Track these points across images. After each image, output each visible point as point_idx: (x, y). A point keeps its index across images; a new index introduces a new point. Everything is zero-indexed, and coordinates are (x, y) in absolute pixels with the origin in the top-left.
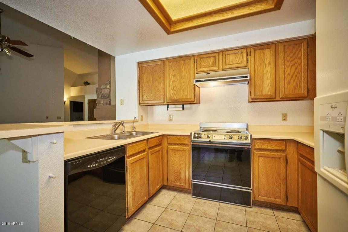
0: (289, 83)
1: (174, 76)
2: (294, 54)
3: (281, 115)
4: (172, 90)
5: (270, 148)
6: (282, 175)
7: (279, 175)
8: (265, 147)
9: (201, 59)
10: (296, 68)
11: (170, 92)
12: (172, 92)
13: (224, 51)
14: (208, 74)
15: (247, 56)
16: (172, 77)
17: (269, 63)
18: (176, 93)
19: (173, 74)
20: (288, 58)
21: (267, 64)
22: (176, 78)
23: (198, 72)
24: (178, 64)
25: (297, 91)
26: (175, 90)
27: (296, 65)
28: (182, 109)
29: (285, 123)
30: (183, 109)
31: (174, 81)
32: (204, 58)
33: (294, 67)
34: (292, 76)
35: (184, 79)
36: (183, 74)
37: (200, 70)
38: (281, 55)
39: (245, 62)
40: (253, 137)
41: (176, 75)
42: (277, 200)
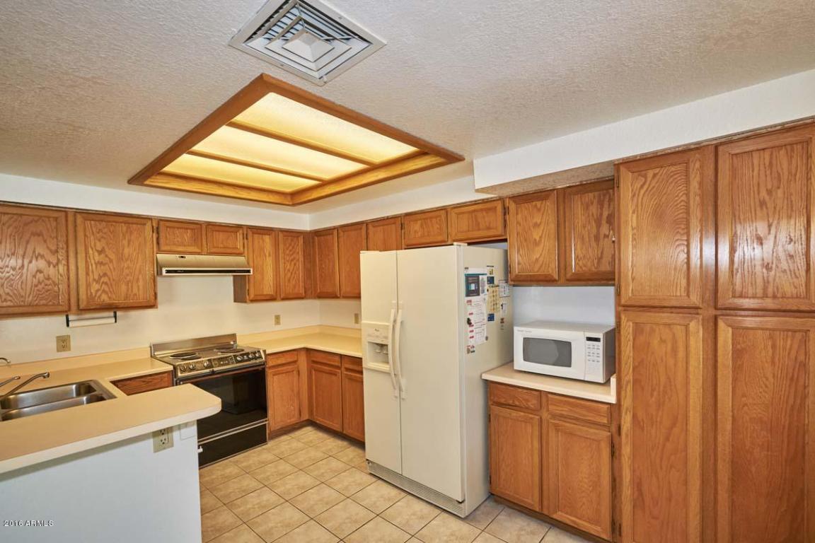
0: (289, 280)
1: (101, 252)
2: (293, 247)
3: (274, 317)
4: (97, 282)
5: (284, 362)
6: (296, 389)
7: (293, 391)
8: (279, 362)
9: (168, 229)
10: (295, 264)
11: (88, 285)
12: (95, 287)
13: (209, 224)
14: (182, 257)
15: (243, 238)
16: (96, 254)
17: (270, 255)
18: (107, 289)
19: (99, 249)
20: (288, 252)
21: (267, 255)
22: (106, 256)
23: (160, 251)
24: (111, 228)
25: (296, 291)
26: (106, 283)
27: (295, 261)
28: (113, 320)
29: (278, 328)
30: (115, 320)
31: (100, 263)
32: (174, 228)
33: (293, 263)
34: (292, 274)
35: (129, 262)
36: (126, 251)
37: (165, 247)
38: (281, 246)
39: (242, 249)
40: (268, 352)
41: (107, 250)
42: (292, 420)
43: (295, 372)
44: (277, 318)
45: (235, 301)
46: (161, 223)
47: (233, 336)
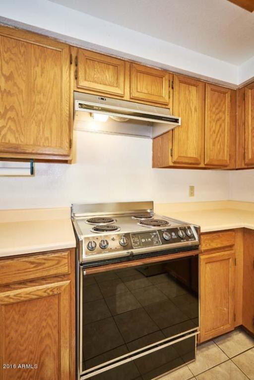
0: (214, 144)
2: (219, 105)
3: (189, 188)
6: (231, 284)
7: (228, 287)
9: (88, 61)
10: (221, 125)
14: (103, 99)
15: (169, 87)
17: (196, 110)
20: (214, 109)
21: (193, 109)
22: (15, 84)
23: (78, 88)
24: (22, 50)
27: (221, 121)
28: (28, 172)
30: (32, 173)
33: (218, 124)
34: (217, 136)
35: (41, 96)
36: (39, 80)
37: (83, 83)
38: (208, 101)
39: (167, 97)
41: (16, 76)
42: (225, 327)
43: (230, 260)
45: (154, 166)
46: (80, 51)
47: (151, 203)
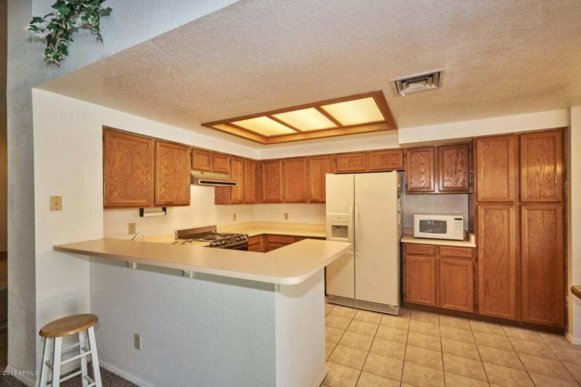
0: (248, 191)
1: (166, 167)
2: (250, 170)
4: (164, 187)
5: (255, 243)
8: (253, 242)
9: (196, 154)
10: (251, 181)
11: (161, 189)
12: (163, 190)
13: (214, 152)
14: (202, 173)
15: (229, 163)
16: (164, 168)
18: (168, 192)
19: (166, 165)
20: (248, 173)
21: (240, 174)
22: (169, 170)
23: (192, 168)
24: (172, 152)
26: (168, 188)
27: (251, 179)
29: (234, 223)
31: (166, 175)
32: (199, 154)
34: (250, 187)
35: (179, 175)
36: (178, 167)
38: (245, 169)
39: (229, 170)
40: (249, 236)
41: (169, 166)
43: (259, 249)
44: (235, 215)
45: (216, 203)
46: (194, 150)
47: (215, 226)
